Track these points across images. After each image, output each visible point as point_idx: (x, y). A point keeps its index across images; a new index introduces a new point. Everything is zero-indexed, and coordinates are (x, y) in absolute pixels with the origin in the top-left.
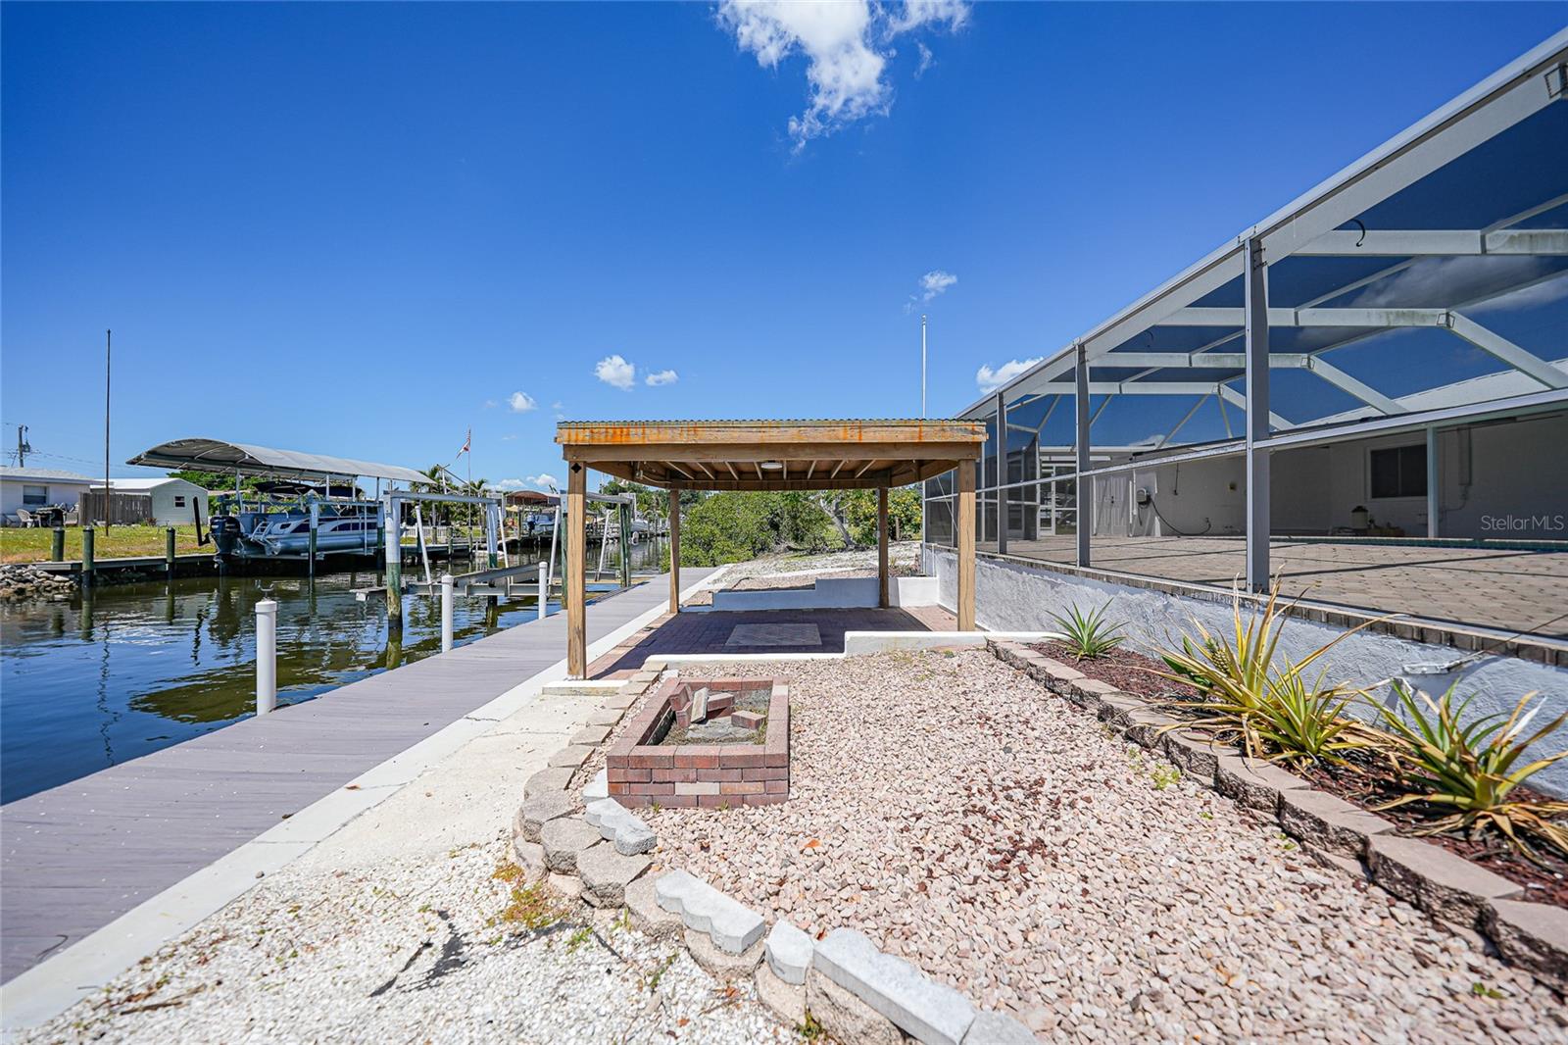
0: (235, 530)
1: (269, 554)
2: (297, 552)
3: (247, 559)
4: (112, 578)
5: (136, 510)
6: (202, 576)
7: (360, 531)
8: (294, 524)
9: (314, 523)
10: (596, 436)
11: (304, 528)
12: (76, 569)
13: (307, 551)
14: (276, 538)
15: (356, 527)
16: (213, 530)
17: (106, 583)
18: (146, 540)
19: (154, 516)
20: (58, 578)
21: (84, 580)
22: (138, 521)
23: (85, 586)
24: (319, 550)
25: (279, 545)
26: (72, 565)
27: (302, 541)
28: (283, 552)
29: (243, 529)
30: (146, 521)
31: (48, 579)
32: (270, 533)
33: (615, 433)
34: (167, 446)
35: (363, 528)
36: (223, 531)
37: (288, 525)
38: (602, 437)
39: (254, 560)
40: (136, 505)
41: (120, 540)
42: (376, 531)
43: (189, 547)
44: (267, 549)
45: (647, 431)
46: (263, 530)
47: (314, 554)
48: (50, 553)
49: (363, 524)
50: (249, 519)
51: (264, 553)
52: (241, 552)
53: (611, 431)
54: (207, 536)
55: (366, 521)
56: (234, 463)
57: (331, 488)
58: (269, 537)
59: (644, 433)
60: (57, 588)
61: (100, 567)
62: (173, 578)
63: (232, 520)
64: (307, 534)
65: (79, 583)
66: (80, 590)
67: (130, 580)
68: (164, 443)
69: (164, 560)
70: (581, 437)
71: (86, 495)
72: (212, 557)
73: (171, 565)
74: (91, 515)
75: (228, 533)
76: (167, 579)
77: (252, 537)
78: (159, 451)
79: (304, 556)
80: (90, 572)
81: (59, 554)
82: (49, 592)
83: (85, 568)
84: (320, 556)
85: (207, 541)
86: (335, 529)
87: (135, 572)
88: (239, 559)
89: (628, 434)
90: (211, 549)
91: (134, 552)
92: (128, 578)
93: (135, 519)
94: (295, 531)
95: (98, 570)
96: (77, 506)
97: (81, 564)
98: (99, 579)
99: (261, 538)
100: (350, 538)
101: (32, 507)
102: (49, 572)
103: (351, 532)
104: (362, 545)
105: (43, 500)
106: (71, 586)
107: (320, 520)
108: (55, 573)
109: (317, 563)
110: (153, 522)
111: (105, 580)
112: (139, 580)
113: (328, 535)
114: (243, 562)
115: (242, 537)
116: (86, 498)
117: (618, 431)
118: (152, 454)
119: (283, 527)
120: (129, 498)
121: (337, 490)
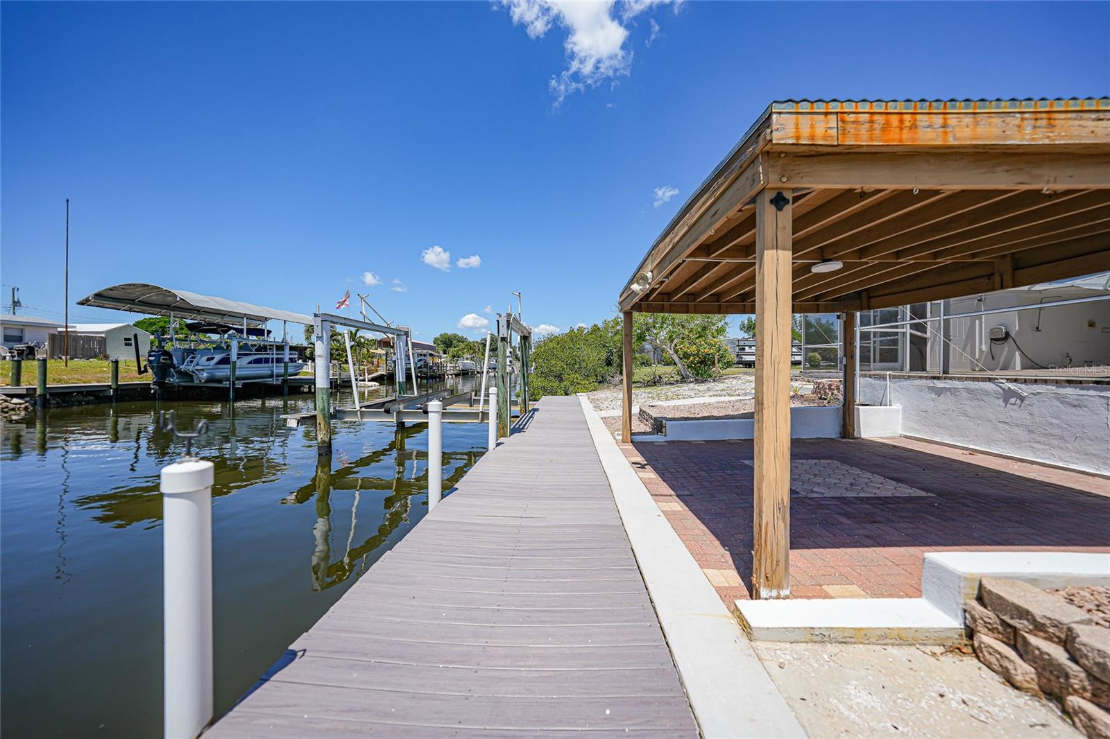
0: (169, 362)
1: (196, 382)
2: (220, 381)
3: (179, 387)
4: (64, 401)
5: (93, 347)
6: (142, 400)
7: (270, 364)
8: (218, 357)
9: (234, 357)
10: (851, 128)
11: (225, 361)
12: (30, 393)
13: (228, 380)
14: (203, 369)
15: (267, 361)
16: (150, 362)
17: (58, 405)
18: (98, 370)
19: (108, 353)
20: (15, 400)
21: (38, 402)
22: (95, 356)
23: (39, 408)
24: (238, 379)
25: (205, 375)
26: (27, 389)
27: (224, 371)
28: (209, 380)
29: (175, 362)
30: (101, 356)
31: (6, 401)
32: (198, 364)
33: (887, 123)
34: (111, 289)
35: (273, 362)
36: (158, 362)
37: (213, 358)
38: (864, 130)
39: (184, 387)
40: (93, 344)
41: (76, 370)
42: (283, 365)
43: (130, 376)
44: (195, 377)
45: (952, 120)
46: (192, 362)
47: (233, 382)
48: (9, 380)
49: (272, 359)
50: (180, 354)
51: (193, 381)
52: (173, 380)
53: (880, 119)
54: (145, 367)
55: (275, 356)
56: (168, 307)
57: (247, 329)
58: (197, 367)
59: (944, 126)
60: (13, 409)
61: (53, 391)
62: (117, 401)
63: (166, 353)
64: (228, 366)
65: (34, 405)
66: (34, 411)
67: (80, 403)
68: (110, 286)
69: (110, 387)
70: (820, 131)
71: (53, 335)
72: (149, 384)
73: (116, 390)
74: (57, 352)
75: (163, 363)
76: (111, 402)
77: (183, 368)
78: (104, 294)
79: (226, 384)
80: (43, 396)
81: (17, 381)
82: (7, 412)
83: (39, 392)
84: (239, 385)
85: (146, 371)
86: (250, 363)
87: (84, 396)
88: (172, 386)
89: (914, 126)
90: (149, 378)
91: (85, 380)
92: (78, 401)
93: (93, 355)
94: (220, 363)
95: (51, 394)
96: (46, 343)
97: (35, 389)
98: (53, 402)
99: (191, 368)
100: (262, 370)
101: (10, 344)
102: (7, 395)
103: (263, 365)
104: (271, 376)
105: (20, 339)
106: (26, 408)
107: (239, 354)
108: (12, 396)
109: (236, 390)
110: (106, 357)
111: (58, 403)
112: (88, 403)
113: (245, 368)
114: (176, 389)
115: (174, 368)
116: (53, 338)
117: (894, 120)
118: (99, 296)
119: (208, 360)
120: (88, 339)
121: (252, 331)
